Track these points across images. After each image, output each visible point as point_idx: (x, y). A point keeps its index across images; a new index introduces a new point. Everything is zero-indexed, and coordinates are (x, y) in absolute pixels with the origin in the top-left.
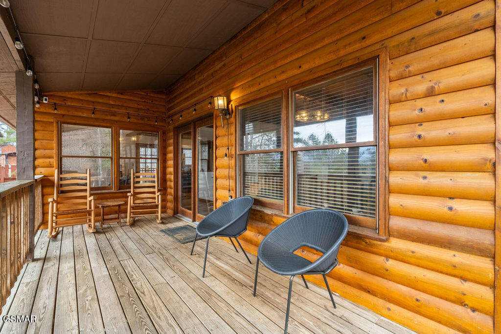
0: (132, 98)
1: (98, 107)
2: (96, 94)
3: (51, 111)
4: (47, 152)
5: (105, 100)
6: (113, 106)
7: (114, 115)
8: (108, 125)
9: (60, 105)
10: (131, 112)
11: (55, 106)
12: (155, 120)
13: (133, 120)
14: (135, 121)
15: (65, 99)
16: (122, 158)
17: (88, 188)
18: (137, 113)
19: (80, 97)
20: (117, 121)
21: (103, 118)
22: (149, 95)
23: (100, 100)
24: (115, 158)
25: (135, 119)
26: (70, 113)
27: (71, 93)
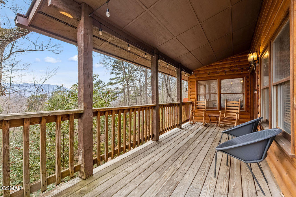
0: (227, 62)
1: (211, 71)
2: (210, 65)
3: (194, 77)
4: (194, 93)
5: (214, 67)
6: (217, 69)
7: (218, 73)
8: (215, 78)
9: (198, 74)
10: (226, 70)
11: (196, 75)
12: (241, 71)
13: (228, 73)
14: (229, 74)
15: (199, 71)
16: (222, 94)
17: (205, 107)
18: (230, 69)
19: (204, 69)
20: (219, 76)
21: (213, 76)
22: (237, 57)
23: (212, 68)
24: (219, 94)
25: (229, 73)
26: (201, 77)
27: (201, 68)
